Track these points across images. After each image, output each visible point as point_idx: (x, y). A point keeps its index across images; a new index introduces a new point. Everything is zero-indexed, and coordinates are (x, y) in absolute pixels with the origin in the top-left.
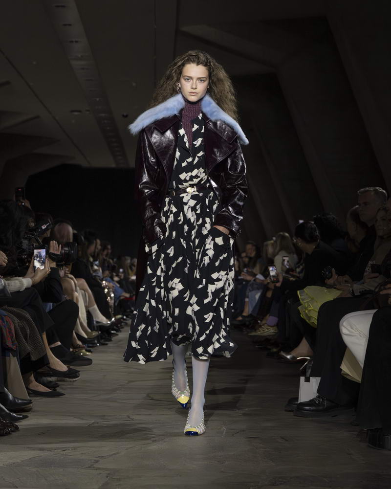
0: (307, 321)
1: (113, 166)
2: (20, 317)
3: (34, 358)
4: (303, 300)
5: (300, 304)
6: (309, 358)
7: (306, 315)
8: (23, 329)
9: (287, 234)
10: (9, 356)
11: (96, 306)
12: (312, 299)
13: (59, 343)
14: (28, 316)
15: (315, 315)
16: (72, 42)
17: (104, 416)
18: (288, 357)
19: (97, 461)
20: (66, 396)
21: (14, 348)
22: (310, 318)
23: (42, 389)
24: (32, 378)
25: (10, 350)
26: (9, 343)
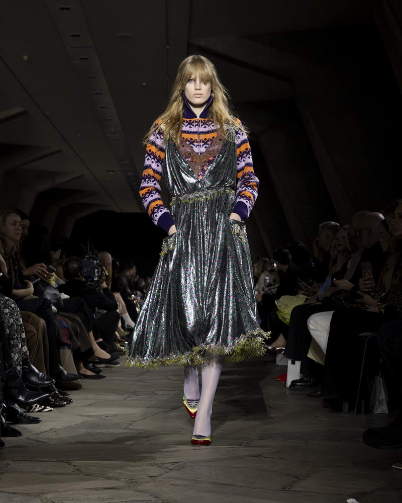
0: (283, 321)
1: (139, 211)
2: (73, 320)
3: (83, 350)
4: (280, 307)
5: (277, 310)
6: (284, 348)
7: (283, 317)
8: (75, 330)
9: (267, 259)
10: (65, 348)
11: (127, 314)
12: (287, 305)
13: (101, 340)
14: (78, 319)
15: (288, 317)
16: (108, 120)
17: (135, 392)
18: (270, 348)
19: (131, 424)
20: (107, 378)
21: (69, 342)
22: (285, 319)
23: (89, 373)
24: (82, 365)
25: (66, 344)
26: (65, 340)
